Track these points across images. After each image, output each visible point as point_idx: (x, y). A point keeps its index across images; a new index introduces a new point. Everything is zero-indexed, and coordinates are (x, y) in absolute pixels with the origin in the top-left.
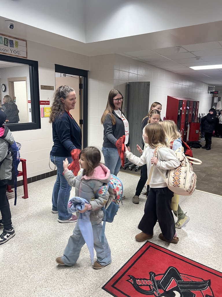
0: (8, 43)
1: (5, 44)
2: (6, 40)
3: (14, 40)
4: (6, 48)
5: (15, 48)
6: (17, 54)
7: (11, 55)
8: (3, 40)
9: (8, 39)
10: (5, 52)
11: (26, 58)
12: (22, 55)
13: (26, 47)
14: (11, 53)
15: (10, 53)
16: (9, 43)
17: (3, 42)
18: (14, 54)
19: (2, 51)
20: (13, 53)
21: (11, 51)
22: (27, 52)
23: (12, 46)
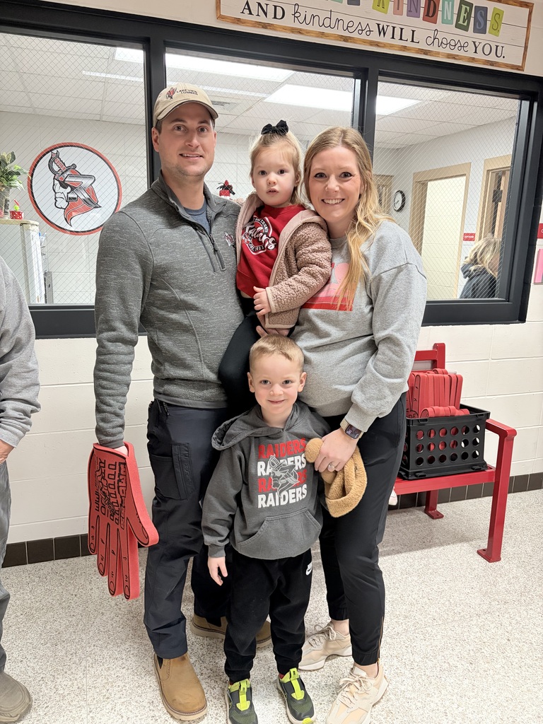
0: (469, 18)
1: (461, 22)
2: (464, 7)
3: (492, 6)
4: (459, 38)
5: (488, 36)
6: (492, 58)
7: (473, 59)
8: (456, 11)
9: (471, 5)
10: (455, 52)
11: (522, 68)
12: (509, 59)
13: (528, 28)
14: (474, 56)
15: (470, 53)
16: (472, 20)
17: (455, 17)
18: (481, 59)
19: (448, 50)
20: (480, 56)
21: (476, 48)
22: (526, 48)
23: (481, 29)
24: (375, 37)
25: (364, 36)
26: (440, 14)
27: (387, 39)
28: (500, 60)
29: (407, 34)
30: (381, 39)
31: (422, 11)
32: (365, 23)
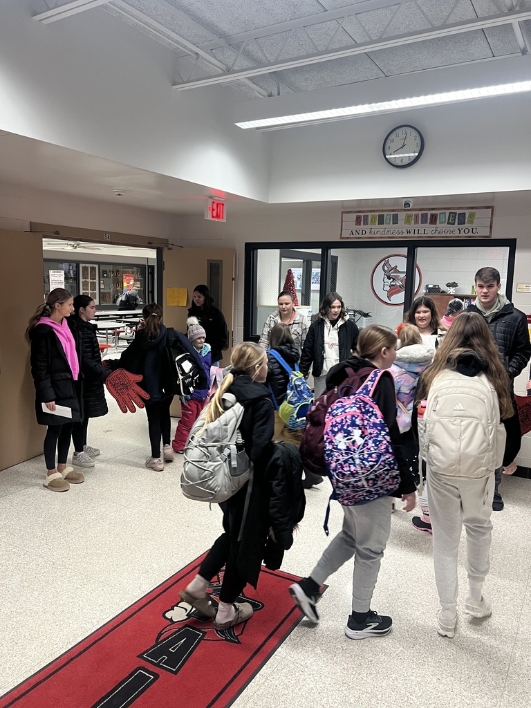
0: (455, 219)
1: (450, 221)
3: (467, 212)
4: (450, 228)
5: (466, 225)
6: (470, 234)
7: (458, 237)
8: (447, 217)
9: (456, 213)
10: (448, 235)
11: (490, 236)
12: (482, 232)
13: (492, 218)
14: (460, 235)
15: (457, 233)
16: (457, 220)
17: (447, 220)
18: (463, 235)
19: (443, 235)
21: (460, 231)
22: (491, 227)
23: (462, 222)
24: (405, 235)
25: (400, 235)
26: (438, 220)
27: (412, 234)
28: (476, 235)
29: (421, 231)
30: (409, 235)
31: (429, 221)
32: (401, 230)
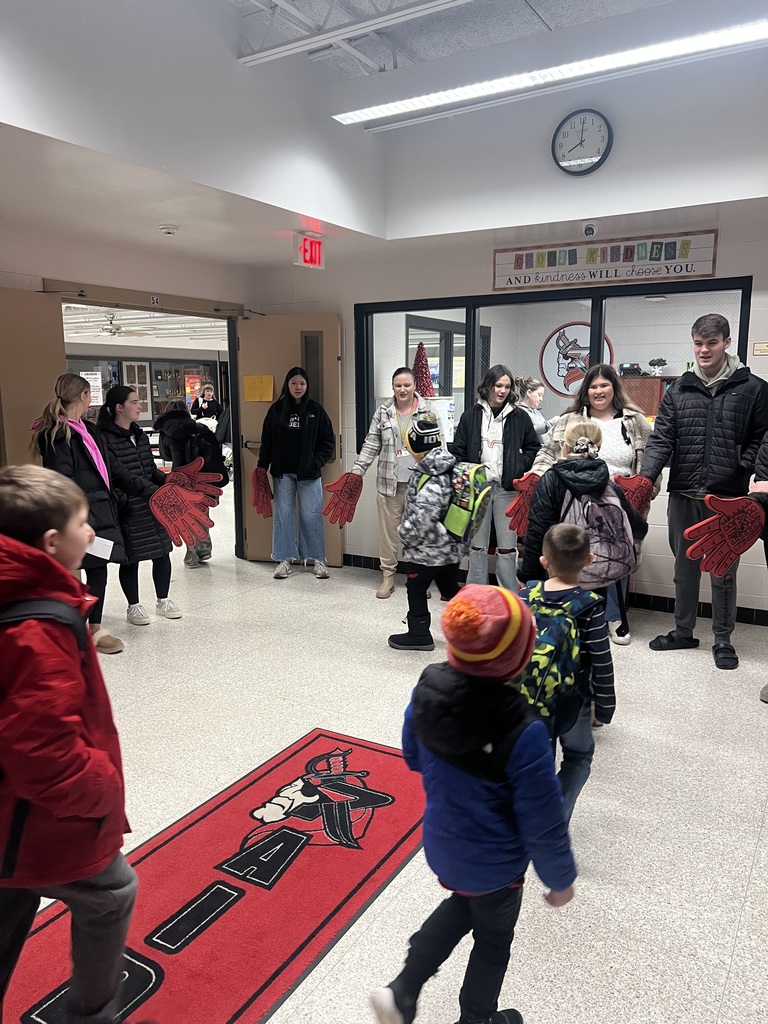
0: (660, 252)
1: (654, 256)
2: (655, 246)
3: (679, 241)
4: (653, 266)
5: (677, 260)
6: (684, 273)
7: (666, 278)
8: (649, 250)
9: (662, 243)
10: (651, 276)
11: (713, 275)
12: (701, 270)
13: (715, 247)
14: (668, 275)
15: (664, 273)
16: (663, 253)
17: (649, 255)
18: (673, 276)
19: (644, 276)
20: (672, 274)
21: (668, 270)
22: (714, 261)
23: (671, 256)
24: (588, 279)
25: (580, 281)
26: (636, 255)
27: (597, 279)
28: (691, 273)
29: (611, 273)
30: (593, 280)
31: (622, 257)
32: (581, 273)
